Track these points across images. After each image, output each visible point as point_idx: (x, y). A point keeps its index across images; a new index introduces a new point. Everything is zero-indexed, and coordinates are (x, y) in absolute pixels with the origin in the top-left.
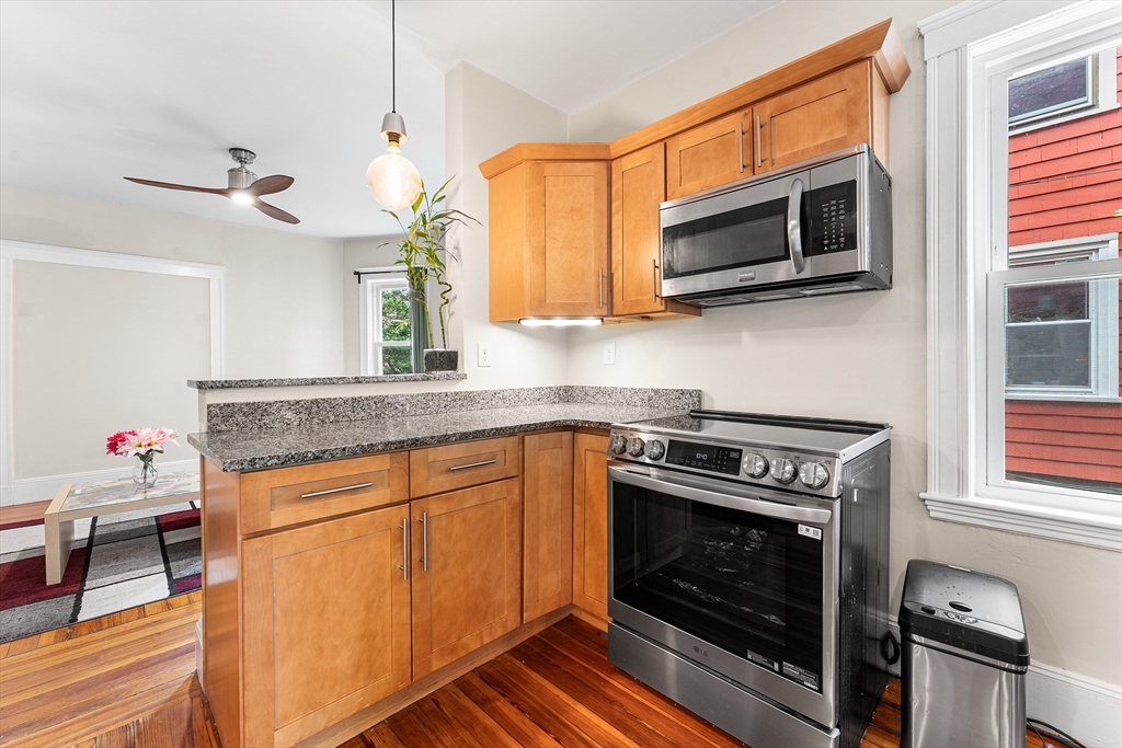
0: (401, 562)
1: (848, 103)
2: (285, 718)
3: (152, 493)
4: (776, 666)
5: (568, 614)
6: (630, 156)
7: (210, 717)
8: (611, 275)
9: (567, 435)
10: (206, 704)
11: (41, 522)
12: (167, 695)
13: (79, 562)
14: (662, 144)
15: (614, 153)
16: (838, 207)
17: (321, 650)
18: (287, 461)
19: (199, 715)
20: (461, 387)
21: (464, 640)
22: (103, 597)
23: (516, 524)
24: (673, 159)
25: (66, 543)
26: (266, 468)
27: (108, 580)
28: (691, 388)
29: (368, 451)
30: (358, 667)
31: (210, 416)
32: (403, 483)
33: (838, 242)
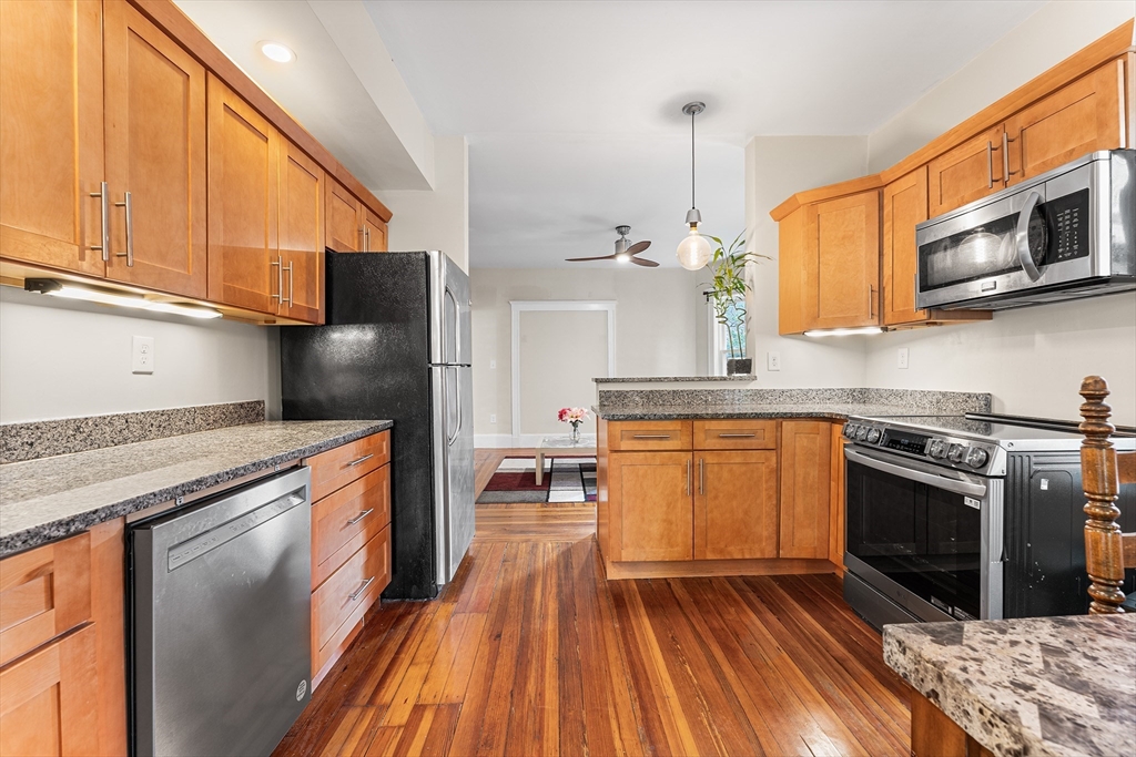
0: (687, 486)
1: (1097, 105)
2: (627, 546)
3: (577, 445)
4: (950, 609)
5: (830, 572)
6: (898, 182)
7: (599, 550)
8: (881, 289)
9: (824, 425)
10: (598, 545)
11: (534, 457)
12: (582, 537)
13: (548, 477)
14: (925, 167)
15: (885, 180)
16: (1072, 216)
17: (643, 519)
18: (628, 418)
19: (595, 549)
20: (752, 386)
21: (730, 549)
22: (558, 494)
23: (773, 483)
24: (934, 181)
25: (543, 469)
26: (619, 420)
27: (559, 488)
28: (978, 392)
29: (668, 418)
30: (662, 537)
31: (601, 397)
32: (689, 439)
33: (1071, 250)
